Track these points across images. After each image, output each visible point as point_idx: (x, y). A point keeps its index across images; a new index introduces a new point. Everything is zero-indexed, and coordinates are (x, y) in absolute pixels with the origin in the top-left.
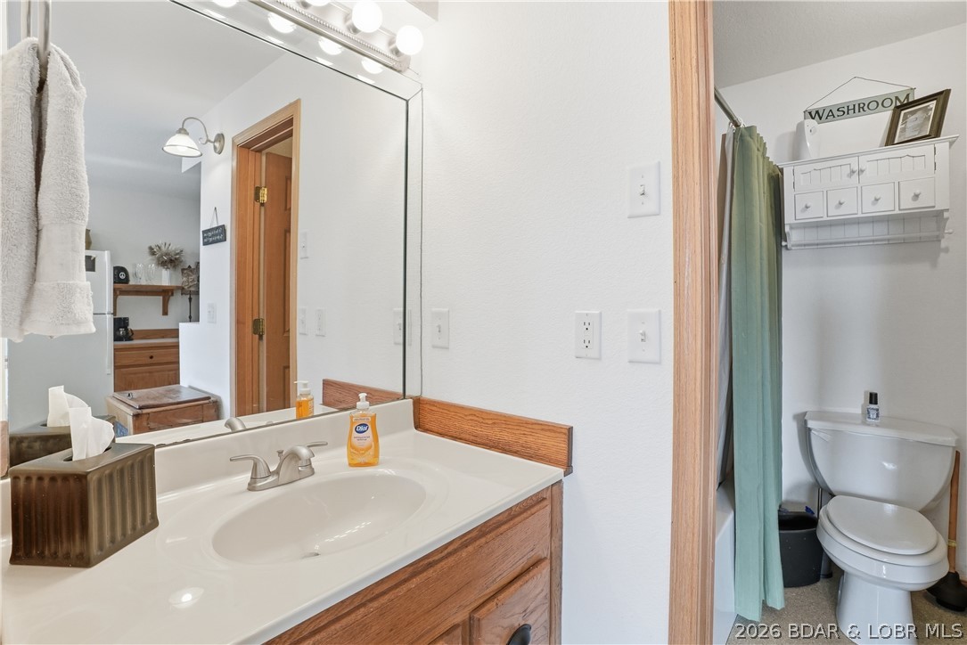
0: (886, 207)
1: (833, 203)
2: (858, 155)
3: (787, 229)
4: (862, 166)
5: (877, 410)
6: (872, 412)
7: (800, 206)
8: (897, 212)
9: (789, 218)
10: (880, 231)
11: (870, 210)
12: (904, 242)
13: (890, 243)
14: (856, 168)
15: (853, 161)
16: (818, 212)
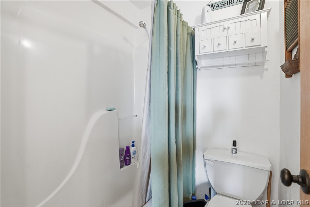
0: (239, 46)
1: (216, 44)
2: (226, 20)
3: (196, 58)
4: (229, 26)
5: (236, 149)
6: (234, 150)
7: (201, 46)
8: (244, 48)
9: (197, 53)
10: (239, 60)
11: (232, 47)
12: (249, 66)
13: (242, 66)
14: (226, 26)
15: (225, 23)
16: (209, 49)
